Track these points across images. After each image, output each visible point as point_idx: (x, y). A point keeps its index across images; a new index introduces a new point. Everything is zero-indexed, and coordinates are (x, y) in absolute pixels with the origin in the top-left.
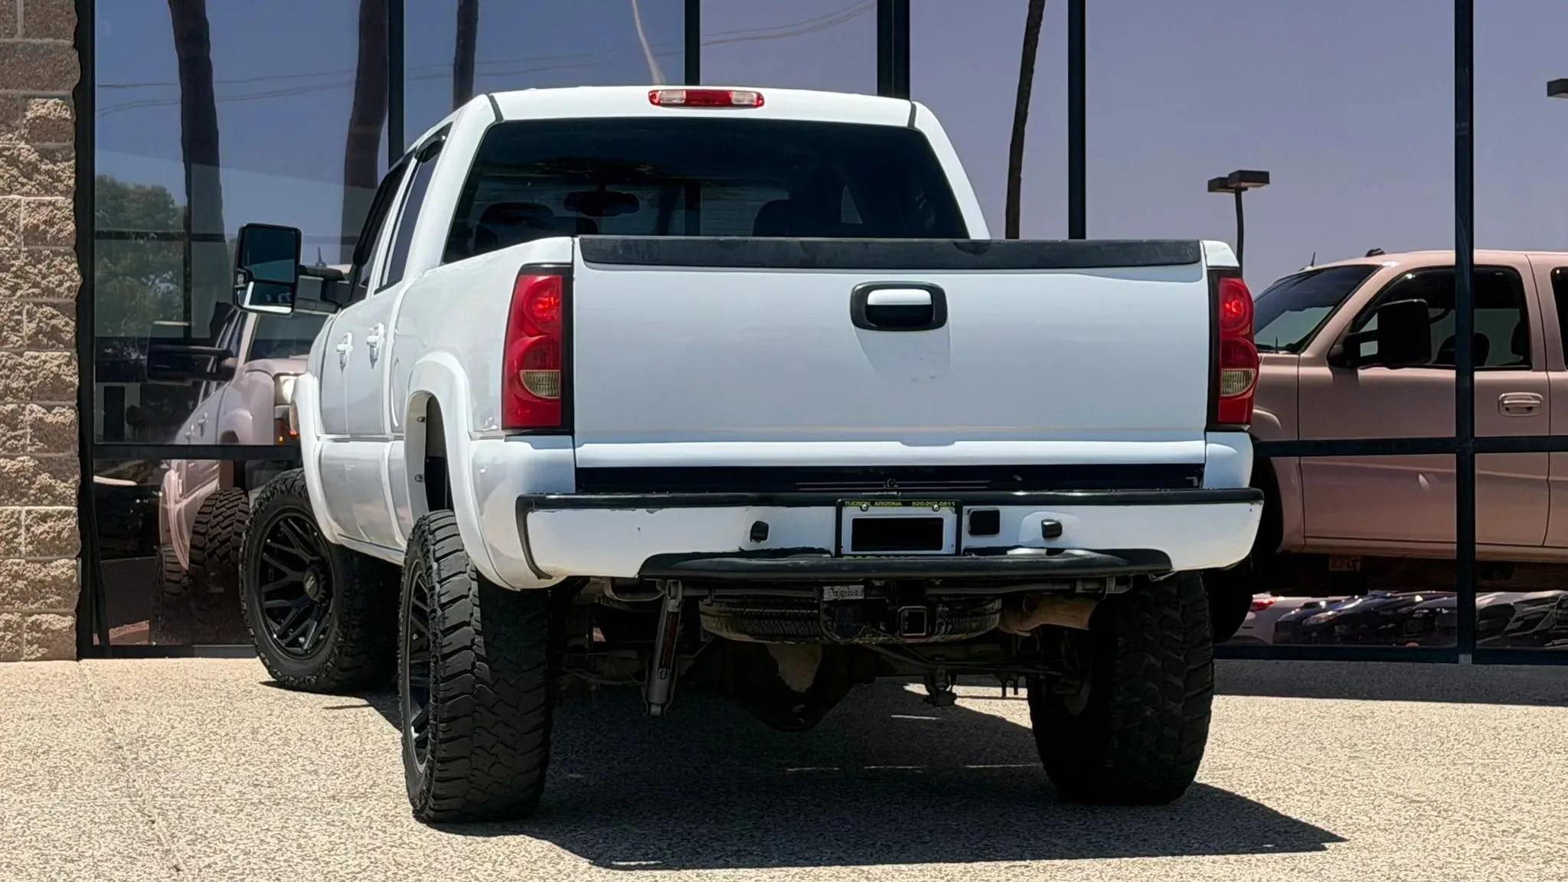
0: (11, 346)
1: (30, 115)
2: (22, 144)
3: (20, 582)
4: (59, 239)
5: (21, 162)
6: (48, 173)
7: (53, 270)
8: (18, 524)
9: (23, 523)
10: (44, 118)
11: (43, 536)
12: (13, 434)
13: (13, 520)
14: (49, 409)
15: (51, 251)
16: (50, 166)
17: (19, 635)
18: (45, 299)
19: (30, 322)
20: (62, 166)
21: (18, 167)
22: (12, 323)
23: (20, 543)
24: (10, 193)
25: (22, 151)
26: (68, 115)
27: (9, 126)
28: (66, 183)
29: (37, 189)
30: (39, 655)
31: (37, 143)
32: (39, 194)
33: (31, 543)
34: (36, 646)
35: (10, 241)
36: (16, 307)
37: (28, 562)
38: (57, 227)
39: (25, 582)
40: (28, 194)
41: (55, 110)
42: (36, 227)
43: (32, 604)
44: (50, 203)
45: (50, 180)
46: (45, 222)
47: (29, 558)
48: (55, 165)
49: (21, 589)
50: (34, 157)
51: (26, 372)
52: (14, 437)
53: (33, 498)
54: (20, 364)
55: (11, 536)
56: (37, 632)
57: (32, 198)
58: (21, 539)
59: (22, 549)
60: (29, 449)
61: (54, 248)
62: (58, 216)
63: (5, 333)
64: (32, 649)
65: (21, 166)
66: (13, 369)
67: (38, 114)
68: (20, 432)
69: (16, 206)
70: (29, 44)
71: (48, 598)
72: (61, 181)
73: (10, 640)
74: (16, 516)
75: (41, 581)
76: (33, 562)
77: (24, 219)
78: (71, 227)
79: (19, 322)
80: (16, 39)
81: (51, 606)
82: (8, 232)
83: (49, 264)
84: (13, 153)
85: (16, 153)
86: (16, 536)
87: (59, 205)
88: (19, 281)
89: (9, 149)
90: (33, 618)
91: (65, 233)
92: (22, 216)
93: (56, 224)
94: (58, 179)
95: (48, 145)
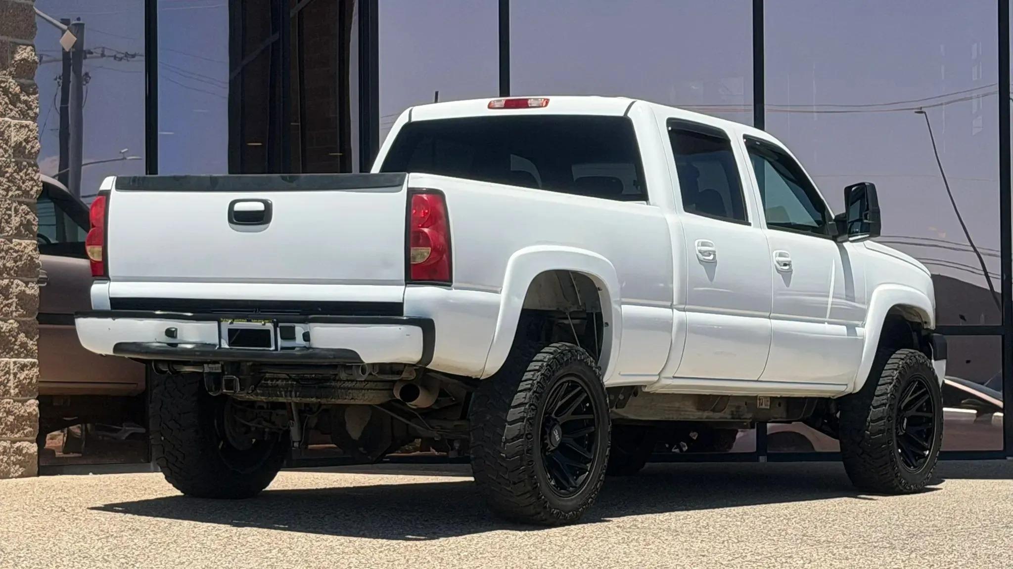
0: (7, 234)
1: (17, 57)
2: (11, 80)
3: (10, 416)
4: (32, 154)
5: (11, 93)
6: (25, 102)
7: (27, 177)
8: (8, 373)
9: (12, 371)
10: (25, 61)
11: (24, 382)
12: (7, 302)
13: (7, 369)
14: (27, 283)
15: (28, 163)
16: (26, 98)
17: (9, 458)
18: (23, 199)
19: (15, 216)
20: (32, 97)
21: (8, 96)
22: (6, 217)
23: (10, 387)
24: (5, 116)
25: (11, 84)
26: (37, 59)
27: (4, 64)
28: (35, 111)
29: (19, 114)
30: (20, 473)
31: (19, 79)
32: (20, 119)
33: (17, 387)
34: (18, 466)
35: (6, 154)
36: (9, 204)
37: (14, 401)
38: (30, 144)
39: (13, 417)
40: (13, 118)
41: (32, 55)
42: (21, 143)
43: (17, 433)
44: (26, 126)
45: (26, 108)
46: (24, 140)
47: (15, 398)
48: (28, 96)
49: (11, 422)
51: (15, 255)
52: (6, 305)
53: (16, 352)
54: (11, 248)
55: (6, 381)
56: (20, 456)
57: (16, 121)
58: (11, 384)
59: (12, 391)
60: (14, 314)
61: (27, 160)
62: (31, 136)
63: (3, 224)
64: (16, 469)
65: (10, 96)
66: (7, 252)
67: (23, 56)
68: (10, 301)
69: (9, 126)
71: (25, 429)
72: (32, 109)
73: (6, 461)
74: (8, 366)
75: (23, 416)
76: (18, 401)
77: (15, 137)
78: (38, 145)
79: (10, 216)
81: (26, 436)
82: (5, 146)
83: (26, 172)
84: (6, 86)
85: (8, 85)
86: (9, 380)
87: (31, 127)
88: (11, 185)
90: (18, 444)
91: (35, 150)
92: (13, 134)
93: (30, 142)
94: (30, 108)
95: (23, 81)
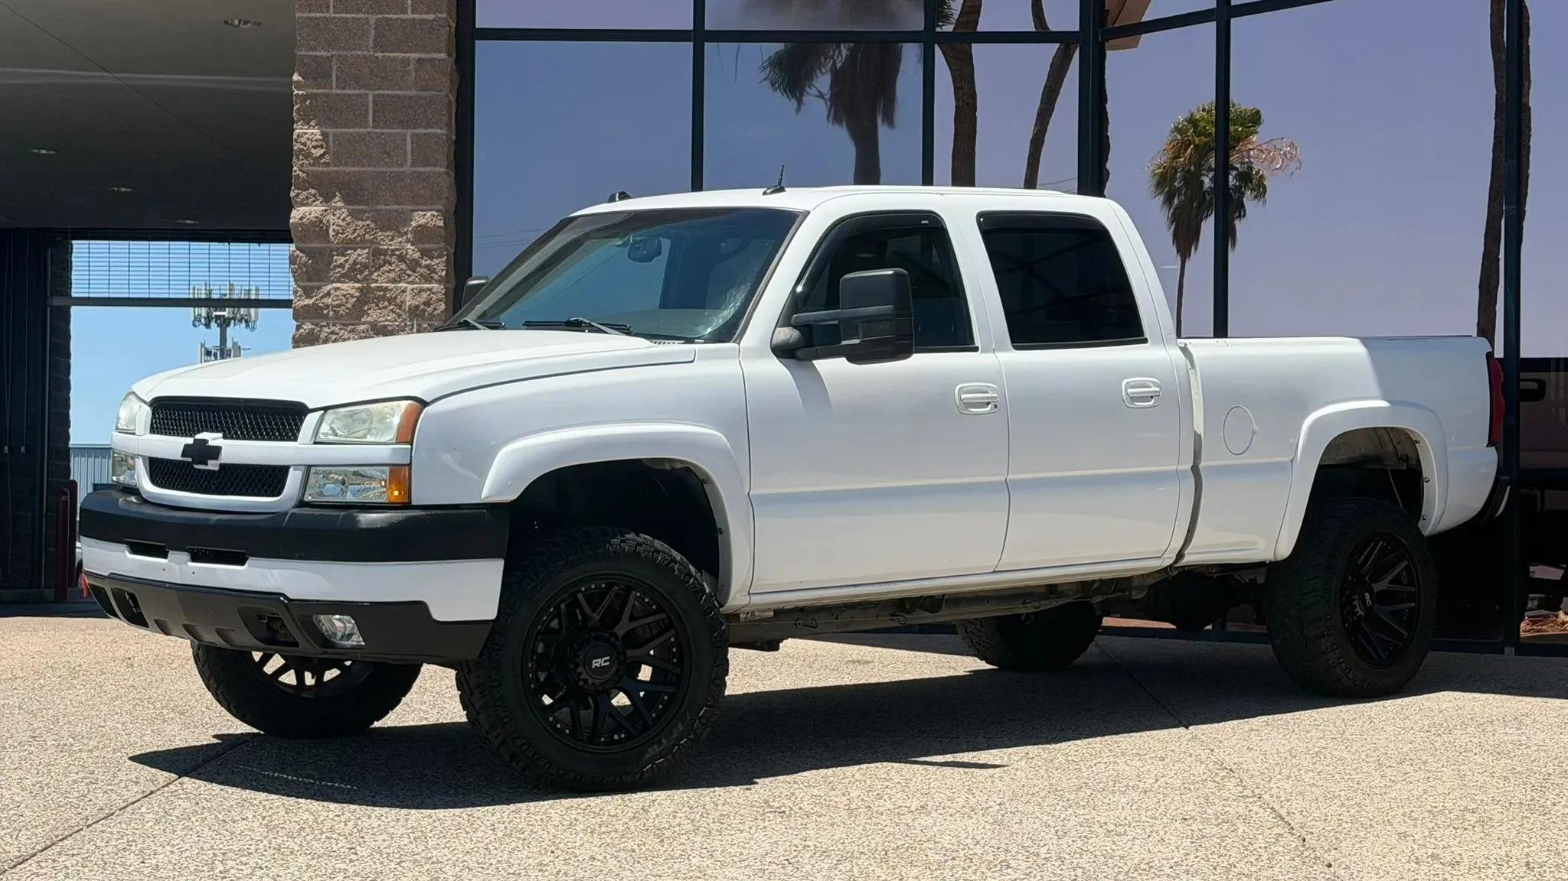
1: (414, 224)
2: (409, 246)
4: (434, 316)
5: (408, 259)
6: (426, 266)
10: (424, 227)
15: (429, 325)
16: (429, 262)
20: (437, 261)
21: (405, 262)
24: (400, 282)
25: (409, 251)
26: (441, 223)
27: (399, 232)
28: (439, 274)
29: (419, 279)
31: (420, 245)
32: (420, 283)
35: (399, 318)
38: (432, 307)
40: (412, 283)
41: (432, 220)
42: (417, 307)
44: (428, 289)
45: (428, 272)
46: (424, 303)
48: (432, 261)
50: (417, 255)
57: (416, 286)
61: (430, 323)
62: (433, 299)
65: (408, 262)
67: (420, 223)
69: (404, 291)
70: (415, 172)
72: (436, 273)
77: (409, 301)
78: (443, 306)
80: (404, 169)
82: (398, 311)
84: (403, 253)
87: (434, 291)
89: (399, 250)
91: (438, 311)
92: (408, 299)
93: (431, 304)
94: (434, 271)
95: (427, 246)
